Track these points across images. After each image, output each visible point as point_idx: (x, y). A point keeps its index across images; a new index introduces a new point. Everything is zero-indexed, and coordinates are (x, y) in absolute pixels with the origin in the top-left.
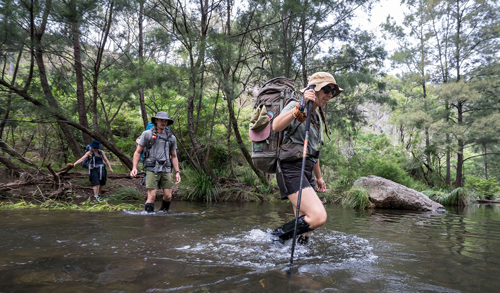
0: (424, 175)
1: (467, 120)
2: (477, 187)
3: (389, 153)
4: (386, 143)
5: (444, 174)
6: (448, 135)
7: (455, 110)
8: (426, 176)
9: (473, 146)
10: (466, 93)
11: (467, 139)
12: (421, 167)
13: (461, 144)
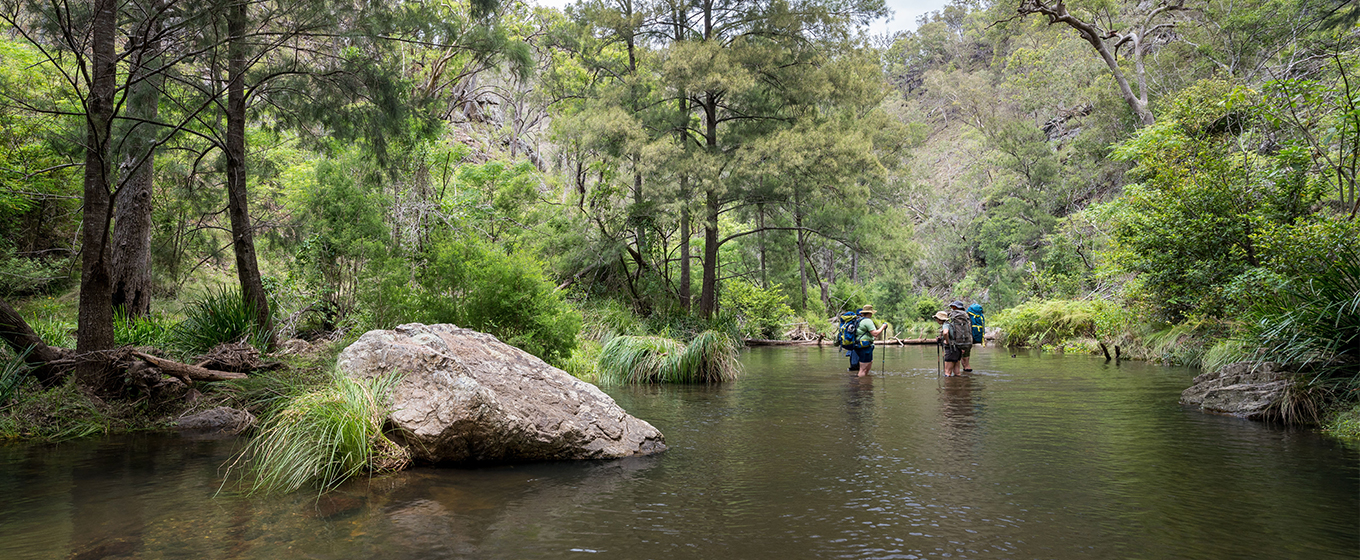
0: (630, 281)
1: (725, 142)
2: (746, 309)
3: (535, 222)
4: (528, 192)
5: (676, 274)
6: (684, 180)
7: (700, 115)
8: (634, 282)
9: (738, 208)
10: (723, 72)
11: (725, 190)
12: (622, 260)
13: (714, 204)
